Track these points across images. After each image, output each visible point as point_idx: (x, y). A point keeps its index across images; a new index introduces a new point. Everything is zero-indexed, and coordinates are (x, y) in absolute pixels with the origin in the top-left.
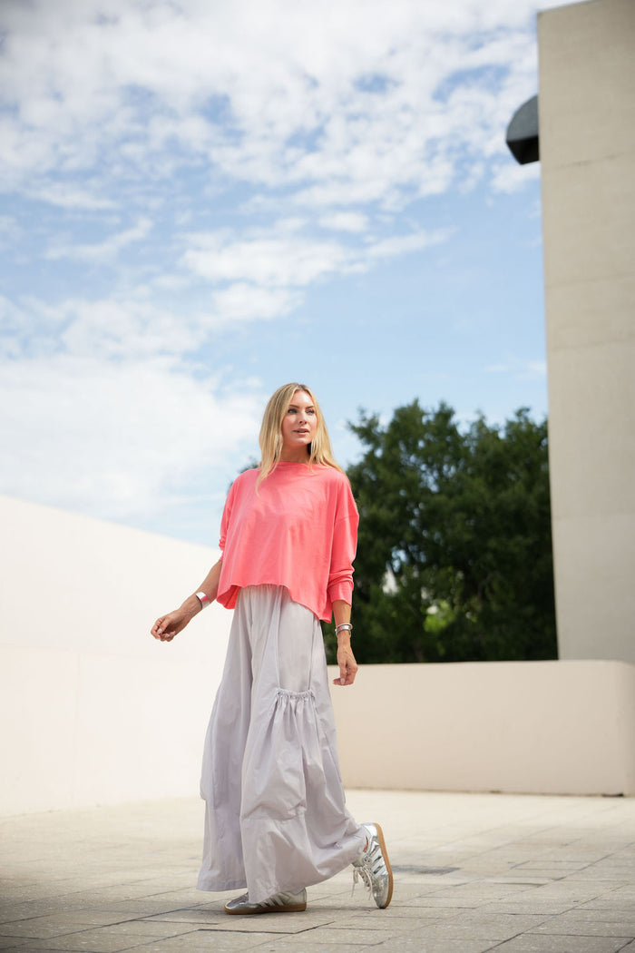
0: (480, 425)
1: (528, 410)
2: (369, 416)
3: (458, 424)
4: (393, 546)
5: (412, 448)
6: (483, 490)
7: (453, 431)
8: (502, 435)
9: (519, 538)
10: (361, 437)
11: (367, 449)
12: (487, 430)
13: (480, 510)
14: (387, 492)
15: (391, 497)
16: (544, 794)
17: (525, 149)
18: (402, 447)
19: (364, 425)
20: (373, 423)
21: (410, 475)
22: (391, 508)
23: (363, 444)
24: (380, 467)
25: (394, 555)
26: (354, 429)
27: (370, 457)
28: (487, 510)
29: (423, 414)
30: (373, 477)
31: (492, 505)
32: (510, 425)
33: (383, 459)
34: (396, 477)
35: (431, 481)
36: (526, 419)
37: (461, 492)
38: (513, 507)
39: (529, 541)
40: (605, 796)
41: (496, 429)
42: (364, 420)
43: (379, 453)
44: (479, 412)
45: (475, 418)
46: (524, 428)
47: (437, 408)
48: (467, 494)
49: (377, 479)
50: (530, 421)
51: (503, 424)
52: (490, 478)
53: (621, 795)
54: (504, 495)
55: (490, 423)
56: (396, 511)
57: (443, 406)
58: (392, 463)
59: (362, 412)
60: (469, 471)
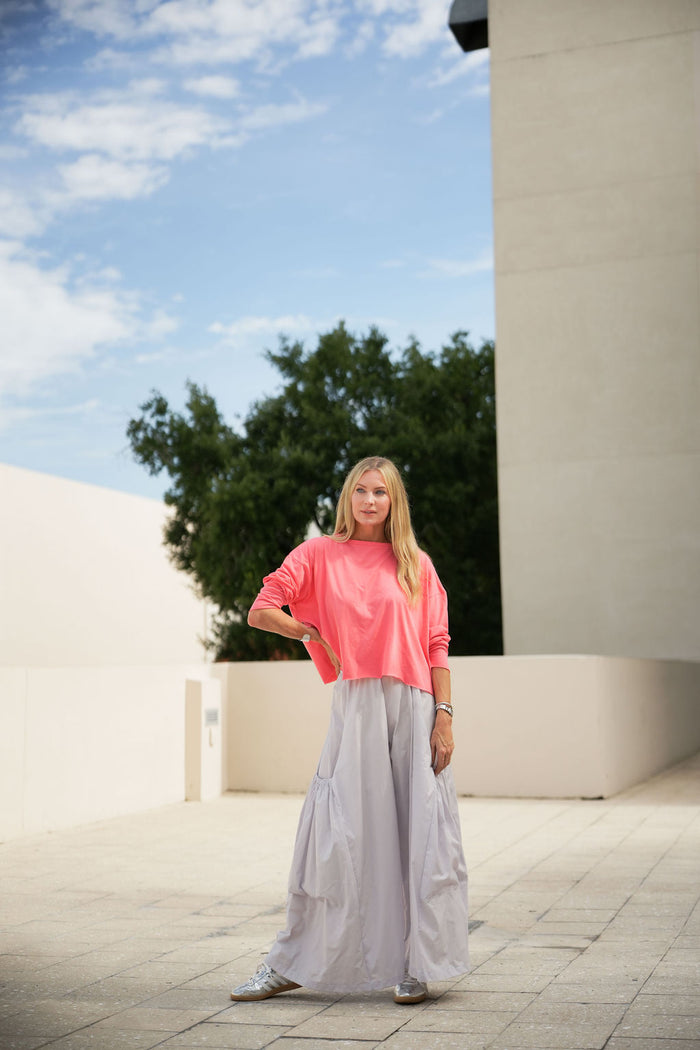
0: (413, 352)
1: (465, 334)
2: (291, 344)
3: (390, 353)
4: (318, 494)
5: (339, 381)
6: (420, 431)
7: (385, 362)
8: (437, 363)
9: (459, 485)
10: (282, 369)
11: (288, 381)
12: (421, 358)
13: (416, 453)
14: (313, 432)
15: (317, 437)
16: (519, 798)
17: (471, 34)
18: (328, 380)
19: (286, 354)
20: (297, 351)
21: (337, 413)
22: (317, 452)
23: (284, 377)
24: (304, 404)
25: (320, 504)
26: (275, 359)
27: (291, 391)
28: (424, 453)
29: (352, 340)
30: (295, 414)
31: (430, 449)
32: (447, 352)
33: (307, 395)
34: (323, 415)
35: (359, 420)
36: (463, 344)
37: (394, 431)
38: (452, 450)
39: (471, 488)
40: (584, 799)
41: (431, 357)
42: (286, 349)
43: (301, 387)
44: (412, 337)
45: (408, 344)
46: (461, 355)
47: (367, 335)
48: (402, 434)
49: (300, 415)
50: (468, 347)
51: (439, 351)
52: (428, 417)
53: (601, 798)
54: (445, 437)
55: (424, 351)
56: (323, 456)
57: (374, 332)
58: (318, 399)
59: (284, 339)
60: (403, 405)
